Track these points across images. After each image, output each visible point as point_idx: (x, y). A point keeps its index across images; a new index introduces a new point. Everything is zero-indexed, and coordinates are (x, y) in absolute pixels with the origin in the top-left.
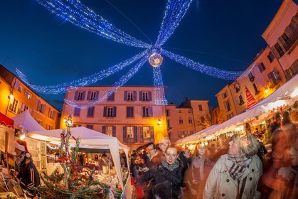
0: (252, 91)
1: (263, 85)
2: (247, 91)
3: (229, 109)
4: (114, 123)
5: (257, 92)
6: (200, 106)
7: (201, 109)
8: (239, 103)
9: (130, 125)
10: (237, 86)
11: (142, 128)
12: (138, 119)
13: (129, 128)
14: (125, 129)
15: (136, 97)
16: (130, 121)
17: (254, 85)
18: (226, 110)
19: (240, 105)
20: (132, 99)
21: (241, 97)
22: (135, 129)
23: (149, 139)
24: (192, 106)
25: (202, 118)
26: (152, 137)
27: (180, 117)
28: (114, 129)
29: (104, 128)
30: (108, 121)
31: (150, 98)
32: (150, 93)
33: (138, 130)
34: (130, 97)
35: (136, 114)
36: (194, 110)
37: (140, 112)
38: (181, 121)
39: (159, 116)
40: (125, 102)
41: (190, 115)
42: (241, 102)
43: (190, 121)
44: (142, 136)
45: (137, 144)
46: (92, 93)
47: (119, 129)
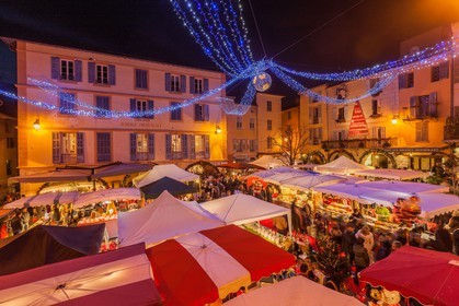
0: (367, 111)
1: (393, 109)
2: (358, 106)
3: (316, 121)
4: (151, 128)
5: (375, 114)
6: (269, 103)
7: (269, 109)
8: (337, 118)
9: (176, 132)
10: (342, 93)
11: (193, 138)
12: (188, 124)
13: (173, 137)
14: (168, 138)
15: (184, 86)
16: (177, 125)
17: (375, 103)
18: (311, 121)
19: (337, 121)
20: (178, 90)
21: (342, 111)
22: (184, 138)
23: (203, 153)
24: (258, 102)
25: (270, 122)
26: (207, 150)
27: (239, 118)
28: (151, 139)
29: (133, 137)
30: (139, 125)
31: (207, 90)
32: (206, 80)
33: (189, 140)
34: (174, 86)
35: (185, 116)
36: (259, 109)
37: (192, 111)
38: (239, 125)
39: (218, 122)
40: (167, 94)
41: (253, 116)
42: (341, 118)
43: (252, 126)
44: (193, 150)
45: (187, 162)
46: (99, 68)
47: (159, 138)
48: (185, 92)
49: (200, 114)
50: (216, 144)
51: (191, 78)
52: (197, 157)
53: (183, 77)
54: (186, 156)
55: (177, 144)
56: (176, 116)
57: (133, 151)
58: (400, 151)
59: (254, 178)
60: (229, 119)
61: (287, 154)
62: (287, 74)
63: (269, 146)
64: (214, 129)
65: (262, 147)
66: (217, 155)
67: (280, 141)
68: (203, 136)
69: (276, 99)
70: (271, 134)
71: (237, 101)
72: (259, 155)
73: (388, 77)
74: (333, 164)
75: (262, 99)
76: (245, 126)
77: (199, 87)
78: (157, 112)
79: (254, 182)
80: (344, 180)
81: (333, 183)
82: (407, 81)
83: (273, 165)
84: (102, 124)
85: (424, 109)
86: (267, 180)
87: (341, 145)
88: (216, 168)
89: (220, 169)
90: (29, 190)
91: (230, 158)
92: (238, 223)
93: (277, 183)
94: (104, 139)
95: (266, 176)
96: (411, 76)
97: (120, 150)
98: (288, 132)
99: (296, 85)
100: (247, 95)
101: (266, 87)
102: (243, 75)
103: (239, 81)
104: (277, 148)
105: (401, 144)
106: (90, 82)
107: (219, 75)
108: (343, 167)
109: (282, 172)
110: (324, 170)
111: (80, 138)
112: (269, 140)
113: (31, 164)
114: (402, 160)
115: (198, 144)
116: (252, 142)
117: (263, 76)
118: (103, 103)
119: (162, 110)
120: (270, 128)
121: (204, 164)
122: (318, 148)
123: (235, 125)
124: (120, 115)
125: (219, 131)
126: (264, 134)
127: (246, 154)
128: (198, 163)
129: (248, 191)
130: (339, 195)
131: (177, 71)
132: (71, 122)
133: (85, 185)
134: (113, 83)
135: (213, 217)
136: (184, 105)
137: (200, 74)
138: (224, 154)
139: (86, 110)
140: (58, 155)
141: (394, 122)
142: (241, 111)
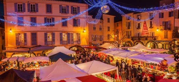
0: (148, 25)
1: (157, 26)
2: (145, 23)
3: (129, 28)
4: (54, 30)
5: (151, 27)
6: (109, 19)
7: (109, 21)
8: (137, 27)
9: (64, 32)
10: (139, 17)
11: (72, 34)
12: (70, 28)
13: (63, 34)
14: (61, 35)
15: (68, 11)
16: (65, 29)
17: (151, 22)
18: (127, 28)
19: (137, 29)
20: (65, 12)
21: (139, 24)
22: (68, 34)
23: (77, 41)
24: (103, 18)
25: (109, 28)
26: (79, 40)
27: (94, 25)
28: (53, 35)
29: (46, 34)
30: (48, 29)
31: (79, 12)
32: (79, 8)
33: (70, 35)
34: (63, 11)
35: (69, 24)
36: (104, 21)
37: (72, 22)
38: (94, 28)
39: (84, 26)
40: (60, 14)
41: (101, 24)
42: (139, 27)
43: (100, 29)
44: (73, 40)
45: (69, 45)
46: (32, 5)
47: (57, 35)
48: (68, 13)
49: (76, 23)
50: (83, 37)
51: (72, 7)
52: (74, 43)
53: (68, 6)
54: (69, 43)
55: (65, 37)
56: (65, 24)
57: (46, 40)
58: (159, 42)
59: (101, 53)
60: (90, 26)
61: (116, 43)
62: (116, 6)
63: (108, 39)
64: (82, 30)
65: (105, 39)
66: (84, 42)
67: (113, 36)
68: (77, 34)
69: (112, 17)
70: (109, 33)
71: (94, 17)
72: (104, 42)
73: (156, 13)
74: (135, 47)
75: (105, 17)
76: (97, 29)
77: (75, 11)
78: (56, 23)
79: (101, 55)
80: (140, 54)
81: (136, 55)
82: (162, 15)
83: (110, 47)
84: (33, 29)
85: (166, 26)
86: (107, 54)
87: (138, 39)
88: (83, 48)
89: (85, 49)
90: (9, 55)
91: (90, 44)
92: (94, 74)
93: (112, 55)
94: (34, 35)
95: (107, 52)
96: (163, 14)
97: (40, 40)
98: (117, 32)
99: (121, 12)
100: (98, 15)
101: (107, 12)
102: (96, 5)
103: (94, 8)
104: (112, 40)
105: (159, 39)
106: (28, 12)
107: (85, 5)
108: (140, 48)
109: (114, 50)
110: (132, 49)
111: (25, 35)
112: (109, 35)
113: (9, 46)
114: (160, 45)
115: (75, 37)
116: (101, 36)
117: (106, 7)
118: (33, 20)
119: (58, 22)
120: (109, 30)
121: (77, 46)
122: (130, 40)
123: (92, 28)
124: (41, 25)
125: (85, 31)
126: (106, 33)
127: (98, 42)
128: (75, 46)
129: (99, 59)
130: (138, 60)
131: (65, 4)
132: (22, 29)
133: (27, 55)
134: (37, 11)
135: (83, 71)
136: (68, 19)
137: (75, 5)
138: (87, 42)
139: (27, 23)
140: (18, 42)
141: (157, 30)
142: (96, 22)
